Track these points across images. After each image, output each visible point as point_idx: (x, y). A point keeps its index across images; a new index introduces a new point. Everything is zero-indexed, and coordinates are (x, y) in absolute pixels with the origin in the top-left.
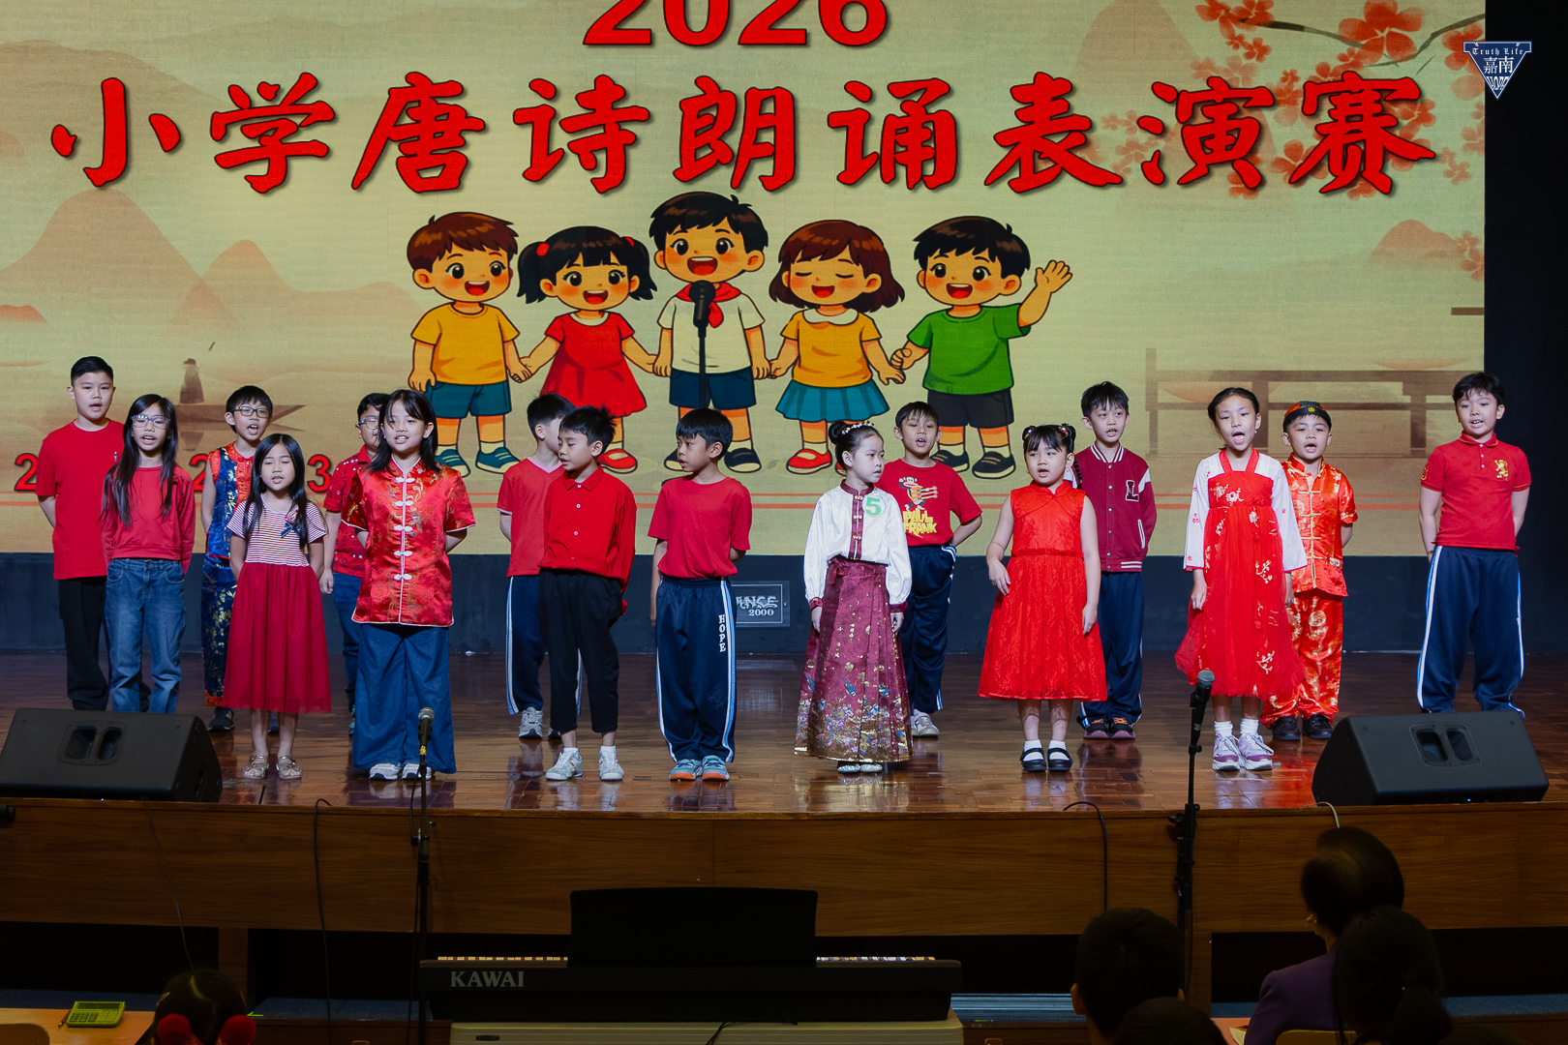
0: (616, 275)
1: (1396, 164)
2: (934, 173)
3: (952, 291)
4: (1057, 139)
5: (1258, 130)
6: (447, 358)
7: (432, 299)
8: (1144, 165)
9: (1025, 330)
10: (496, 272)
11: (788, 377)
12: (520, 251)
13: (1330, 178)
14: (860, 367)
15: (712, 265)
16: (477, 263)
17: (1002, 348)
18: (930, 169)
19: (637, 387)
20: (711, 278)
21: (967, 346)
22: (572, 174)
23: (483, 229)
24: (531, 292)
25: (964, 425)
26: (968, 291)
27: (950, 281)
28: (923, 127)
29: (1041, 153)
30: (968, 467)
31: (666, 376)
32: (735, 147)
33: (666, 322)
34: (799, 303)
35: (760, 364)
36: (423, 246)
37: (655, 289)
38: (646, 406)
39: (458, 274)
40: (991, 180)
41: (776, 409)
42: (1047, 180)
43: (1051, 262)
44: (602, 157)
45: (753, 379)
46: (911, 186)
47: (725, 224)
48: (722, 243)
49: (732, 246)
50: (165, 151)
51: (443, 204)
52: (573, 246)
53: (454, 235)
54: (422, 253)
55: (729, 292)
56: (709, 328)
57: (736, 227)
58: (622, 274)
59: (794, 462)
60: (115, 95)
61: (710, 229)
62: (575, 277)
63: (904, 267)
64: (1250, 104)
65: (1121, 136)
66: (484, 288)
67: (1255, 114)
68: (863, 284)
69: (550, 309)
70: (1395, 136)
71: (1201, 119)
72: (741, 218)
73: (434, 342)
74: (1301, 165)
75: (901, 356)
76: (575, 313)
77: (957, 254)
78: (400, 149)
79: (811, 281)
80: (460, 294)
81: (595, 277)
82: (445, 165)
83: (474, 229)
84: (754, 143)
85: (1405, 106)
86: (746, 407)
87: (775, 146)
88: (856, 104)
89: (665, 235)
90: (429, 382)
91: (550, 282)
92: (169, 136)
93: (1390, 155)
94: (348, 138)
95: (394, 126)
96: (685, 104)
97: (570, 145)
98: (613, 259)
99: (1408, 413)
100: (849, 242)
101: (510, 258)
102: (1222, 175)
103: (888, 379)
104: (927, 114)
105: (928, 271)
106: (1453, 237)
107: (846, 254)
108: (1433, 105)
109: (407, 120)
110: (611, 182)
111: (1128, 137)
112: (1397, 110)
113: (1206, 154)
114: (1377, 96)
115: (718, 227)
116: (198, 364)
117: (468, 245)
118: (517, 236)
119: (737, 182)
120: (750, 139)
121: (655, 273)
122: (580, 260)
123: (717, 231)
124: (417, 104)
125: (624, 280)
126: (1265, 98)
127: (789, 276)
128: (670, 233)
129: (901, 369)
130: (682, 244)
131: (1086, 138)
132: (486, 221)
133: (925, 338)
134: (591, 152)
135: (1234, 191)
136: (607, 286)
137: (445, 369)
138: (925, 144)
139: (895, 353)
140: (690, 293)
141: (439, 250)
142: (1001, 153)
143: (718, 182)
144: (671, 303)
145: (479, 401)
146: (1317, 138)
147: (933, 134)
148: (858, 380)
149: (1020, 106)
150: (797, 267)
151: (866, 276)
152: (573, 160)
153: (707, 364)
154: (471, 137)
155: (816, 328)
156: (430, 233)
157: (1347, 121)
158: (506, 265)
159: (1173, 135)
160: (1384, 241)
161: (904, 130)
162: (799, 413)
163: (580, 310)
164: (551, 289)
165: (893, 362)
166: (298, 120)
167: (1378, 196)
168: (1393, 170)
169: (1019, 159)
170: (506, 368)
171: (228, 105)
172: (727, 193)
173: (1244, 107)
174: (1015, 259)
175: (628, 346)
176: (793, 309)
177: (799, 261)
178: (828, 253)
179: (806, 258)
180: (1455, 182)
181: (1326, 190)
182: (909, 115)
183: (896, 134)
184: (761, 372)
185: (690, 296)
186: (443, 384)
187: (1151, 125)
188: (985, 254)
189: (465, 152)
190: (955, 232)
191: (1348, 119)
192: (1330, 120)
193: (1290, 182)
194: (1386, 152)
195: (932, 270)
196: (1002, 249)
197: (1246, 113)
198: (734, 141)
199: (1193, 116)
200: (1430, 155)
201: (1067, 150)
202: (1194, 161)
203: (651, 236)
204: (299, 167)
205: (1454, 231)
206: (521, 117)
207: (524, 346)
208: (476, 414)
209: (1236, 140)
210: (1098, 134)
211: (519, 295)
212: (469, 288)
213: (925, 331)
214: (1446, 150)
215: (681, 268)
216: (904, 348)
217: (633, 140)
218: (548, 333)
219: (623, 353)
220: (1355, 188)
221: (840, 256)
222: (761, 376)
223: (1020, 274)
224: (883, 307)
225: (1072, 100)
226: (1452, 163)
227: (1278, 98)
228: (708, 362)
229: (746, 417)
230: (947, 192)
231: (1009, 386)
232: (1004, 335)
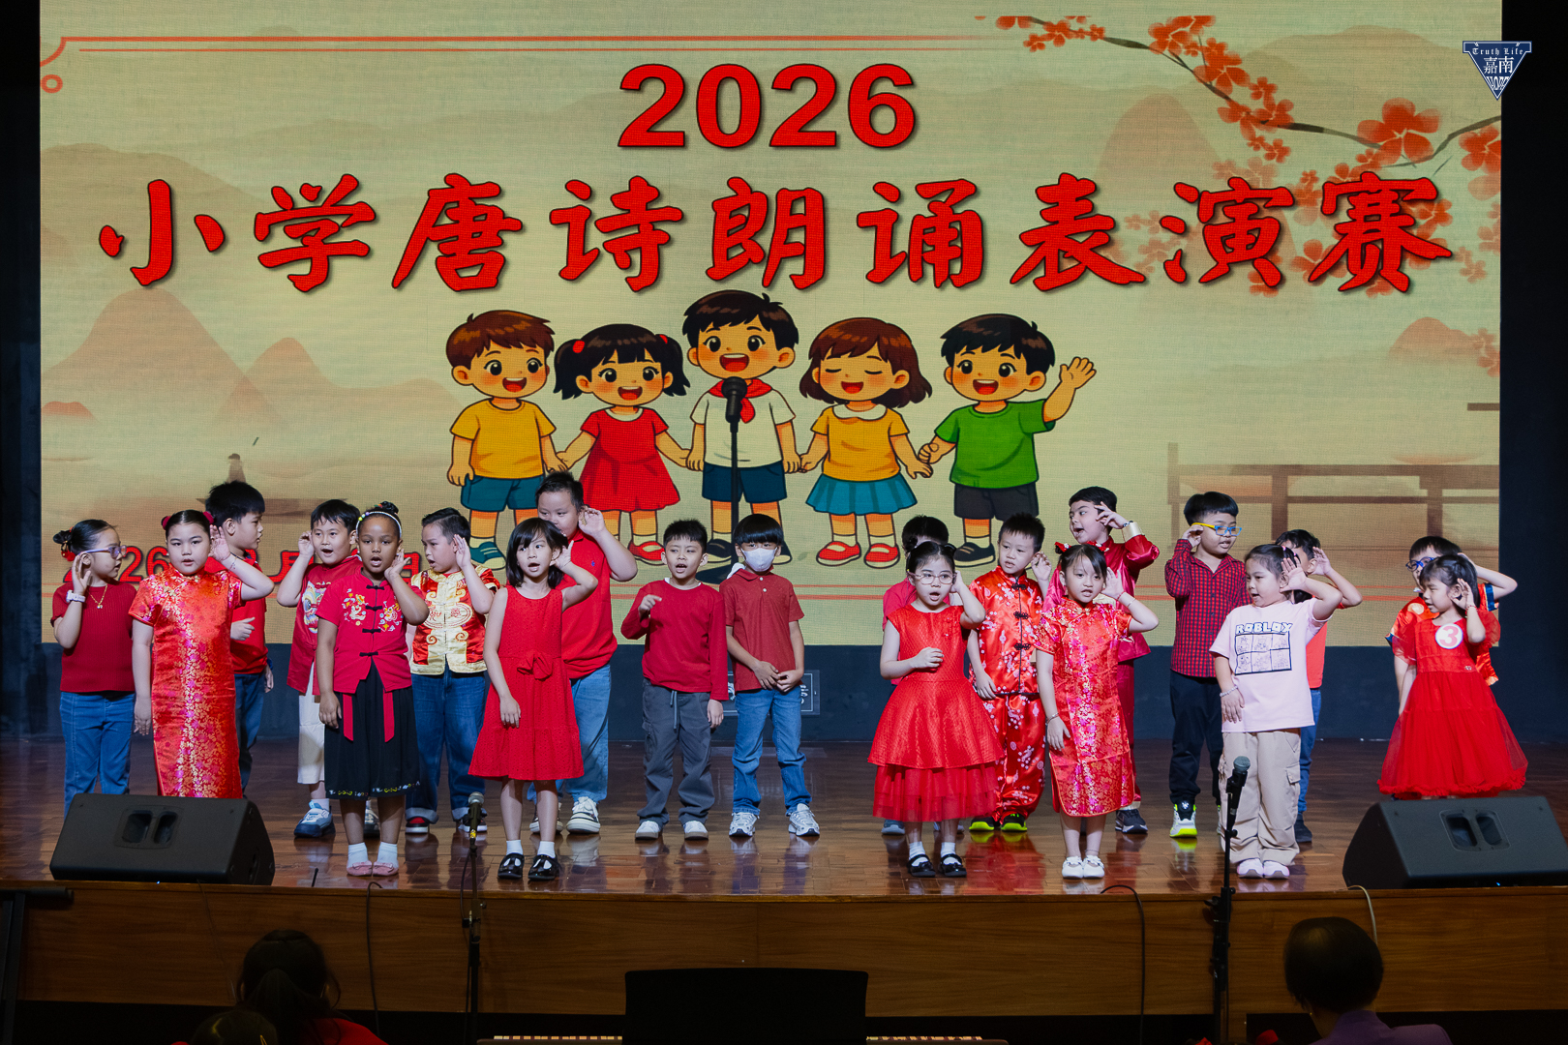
0: (650, 372)
1: (1414, 264)
2: (961, 271)
3: (978, 386)
4: (1081, 239)
5: (1278, 230)
6: (485, 452)
7: (470, 395)
8: (1167, 265)
9: (1049, 426)
10: (533, 369)
11: (818, 472)
12: (556, 348)
13: (1349, 276)
14: (889, 461)
15: (745, 361)
16: (515, 360)
17: (1027, 446)
18: (957, 268)
19: (671, 480)
20: (742, 374)
21: (992, 443)
22: (607, 273)
23: (522, 326)
24: (567, 388)
25: (990, 518)
26: (994, 386)
27: (977, 377)
28: (950, 227)
29: (1065, 252)
30: (994, 559)
31: (699, 470)
32: (767, 248)
33: (699, 418)
34: (829, 399)
35: (791, 458)
36: (462, 343)
37: (689, 386)
38: (679, 500)
39: (496, 371)
40: (1017, 279)
41: (807, 503)
42: (1072, 278)
43: (1075, 358)
44: (636, 257)
45: (784, 473)
46: (939, 285)
47: (756, 322)
48: (753, 341)
49: (764, 343)
50: (210, 251)
51: (481, 303)
52: (609, 343)
53: (491, 332)
54: (461, 351)
55: (760, 388)
56: (741, 424)
57: (767, 324)
58: (656, 370)
59: (824, 554)
60: (161, 196)
61: (742, 326)
62: (610, 373)
63: (932, 364)
64: (1271, 203)
65: (1144, 235)
66: (522, 384)
67: (1275, 214)
68: (892, 380)
69: (585, 405)
70: (1412, 235)
71: (1222, 219)
72: (773, 316)
73: (473, 437)
74: (1320, 264)
75: (929, 451)
76: (610, 408)
77: (984, 351)
78: (439, 249)
79: (840, 377)
80: (498, 390)
81: (630, 374)
82: (483, 264)
83: (511, 326)
84: (785, 243)
85: (1422, 206)
86: (777, 500)
87: (805, 246)
88: (888, 205)
89: (698, 333)
90: (467, 476)
91: (585, 378)
92: (214, 235)
93: (1408, 254)
94: (388, 238)
95: (434, 226)
96: (717, 205)
97: (605, 244)
98: (647, 356)
99: (1425, 506)
100: (878, 339)
101: (546, 355)
102: (1243, 274)
103: (915, 473)
104: (954, 214)
105: (956, 368)
106: (1468, 333)
107: (875, 351)
108: (1450, 205)
109: (446, 221)
110: (646, 280)
111: (1150, 236)
112: (1414, 210)
113: (1227, 253)
114: (1395, 196)
115: (750, 324)
116: (242, 459)
117: (506, 342)
118: (553, 333)
119: (769, 281)
120: (781, 239)
121: (689, 370)
122: (615, 357)
123: (749, 328)
124: (455, 205)
125: (658, 377)
126: (1285, 198)
127: (819, 373)
128: (703, 331)
129: (928, 463)
130: (714, 340)
131: (1109, 237)
132: (524, 320)
133: (952, 433)
134: (626, 251)
135: (1255, 289)
136: (642, 383)
137: (483, 463)
138: (952, 243)
139: (922, 448)
140: (723, 389)
141: (479, 347)
142: (1028, 252)
143: (750, 281)
144: (704, 399)
145: (517, 494)
146: (1336, 238)
147: (960, 234)
148: (887, 474)
149: (1045, 206)
150: (828, 363)
151: (894, 373)
152: (608, 260)
153: (739, 458)
154: (507, 237)
155: (846, 423)
156: (468, 330)
157: (1365, 221)
158: (543, 362)
159: (1195, 233)
160: (1401, 339)
161: (932, 230)
162: (828, 506)
163: (615, 406)
164: (586, 385)
165: (921, 457)
166: (340, 221)
167: (1396, 294)
168: (1410, 269)
169: (1044, 258)
170: (543, 462)
171: (272, 207)
172: (758, 291)
173: (1264, 206)
174: (1040, 356)
175: (662, 441)
176: (822, 404)
177: (829, 358)
178: (857, 350)
179: (836, 355)
180: (1471, 280)
181: (1344, 289)
182: (936, 215)
183: (924, 234)
184: (792, 466)
185: (722, 392)
186: (482, 478)
187: (1174, 225)
188: (1011, 351)
189: (503, 252)
190: (982, 330)
191: (1366, 219)
192: (1348, 220)
193: (1309, 281)
194: (1404, 252)
195: (959, 366)
196: (1027, 346)
197: (1266, 213)
198: (765, 240)
199: (1214, 215)
200: (1448, 254)
201: (1091, 249)
202: (1215, 260)
203: (684, 334)
204: (340, 266)
205: (1470, 328)
206: (557, 217)
207: (560, 441)
208: (514, 508)
209: (1257, 239)
210: (1122, 234)
211: (556, 391)
212: (506, 384)
213: (952, 427)
214: (1462, 249)
215: (714, 364)
216: (931, 443)
217: (668, 240)
218: (583, 429)
219: (656, 448)
220: (1374, 286)
221: (869, 353)
222: (791, 470)
223: (1045, 371)
224: (911, 403)
225: (1096, 200)
226: (1468, 261)
227: (1297, 199)
228: (740, 456)
229: (777, 510)
230: (973, 291)
231: (1033, 480)
232: (1029, 430)
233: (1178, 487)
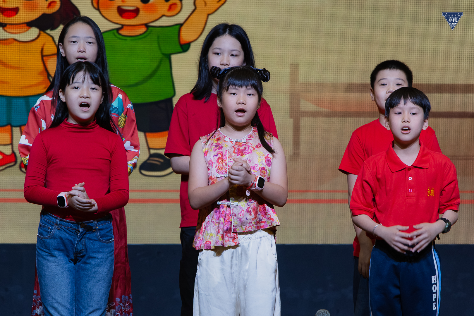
3: (122, 12)
9: (185, 47)
14: (42, 78)
17: (165, 63)
26: (136, 12)
27: (121, 4)
68: (44, 5)
155: (3, 44)
224: (61, 26)
231: (170, 96)
232: (168, 52)
233: (298, 103)
